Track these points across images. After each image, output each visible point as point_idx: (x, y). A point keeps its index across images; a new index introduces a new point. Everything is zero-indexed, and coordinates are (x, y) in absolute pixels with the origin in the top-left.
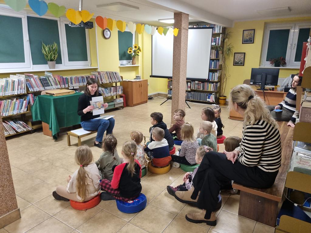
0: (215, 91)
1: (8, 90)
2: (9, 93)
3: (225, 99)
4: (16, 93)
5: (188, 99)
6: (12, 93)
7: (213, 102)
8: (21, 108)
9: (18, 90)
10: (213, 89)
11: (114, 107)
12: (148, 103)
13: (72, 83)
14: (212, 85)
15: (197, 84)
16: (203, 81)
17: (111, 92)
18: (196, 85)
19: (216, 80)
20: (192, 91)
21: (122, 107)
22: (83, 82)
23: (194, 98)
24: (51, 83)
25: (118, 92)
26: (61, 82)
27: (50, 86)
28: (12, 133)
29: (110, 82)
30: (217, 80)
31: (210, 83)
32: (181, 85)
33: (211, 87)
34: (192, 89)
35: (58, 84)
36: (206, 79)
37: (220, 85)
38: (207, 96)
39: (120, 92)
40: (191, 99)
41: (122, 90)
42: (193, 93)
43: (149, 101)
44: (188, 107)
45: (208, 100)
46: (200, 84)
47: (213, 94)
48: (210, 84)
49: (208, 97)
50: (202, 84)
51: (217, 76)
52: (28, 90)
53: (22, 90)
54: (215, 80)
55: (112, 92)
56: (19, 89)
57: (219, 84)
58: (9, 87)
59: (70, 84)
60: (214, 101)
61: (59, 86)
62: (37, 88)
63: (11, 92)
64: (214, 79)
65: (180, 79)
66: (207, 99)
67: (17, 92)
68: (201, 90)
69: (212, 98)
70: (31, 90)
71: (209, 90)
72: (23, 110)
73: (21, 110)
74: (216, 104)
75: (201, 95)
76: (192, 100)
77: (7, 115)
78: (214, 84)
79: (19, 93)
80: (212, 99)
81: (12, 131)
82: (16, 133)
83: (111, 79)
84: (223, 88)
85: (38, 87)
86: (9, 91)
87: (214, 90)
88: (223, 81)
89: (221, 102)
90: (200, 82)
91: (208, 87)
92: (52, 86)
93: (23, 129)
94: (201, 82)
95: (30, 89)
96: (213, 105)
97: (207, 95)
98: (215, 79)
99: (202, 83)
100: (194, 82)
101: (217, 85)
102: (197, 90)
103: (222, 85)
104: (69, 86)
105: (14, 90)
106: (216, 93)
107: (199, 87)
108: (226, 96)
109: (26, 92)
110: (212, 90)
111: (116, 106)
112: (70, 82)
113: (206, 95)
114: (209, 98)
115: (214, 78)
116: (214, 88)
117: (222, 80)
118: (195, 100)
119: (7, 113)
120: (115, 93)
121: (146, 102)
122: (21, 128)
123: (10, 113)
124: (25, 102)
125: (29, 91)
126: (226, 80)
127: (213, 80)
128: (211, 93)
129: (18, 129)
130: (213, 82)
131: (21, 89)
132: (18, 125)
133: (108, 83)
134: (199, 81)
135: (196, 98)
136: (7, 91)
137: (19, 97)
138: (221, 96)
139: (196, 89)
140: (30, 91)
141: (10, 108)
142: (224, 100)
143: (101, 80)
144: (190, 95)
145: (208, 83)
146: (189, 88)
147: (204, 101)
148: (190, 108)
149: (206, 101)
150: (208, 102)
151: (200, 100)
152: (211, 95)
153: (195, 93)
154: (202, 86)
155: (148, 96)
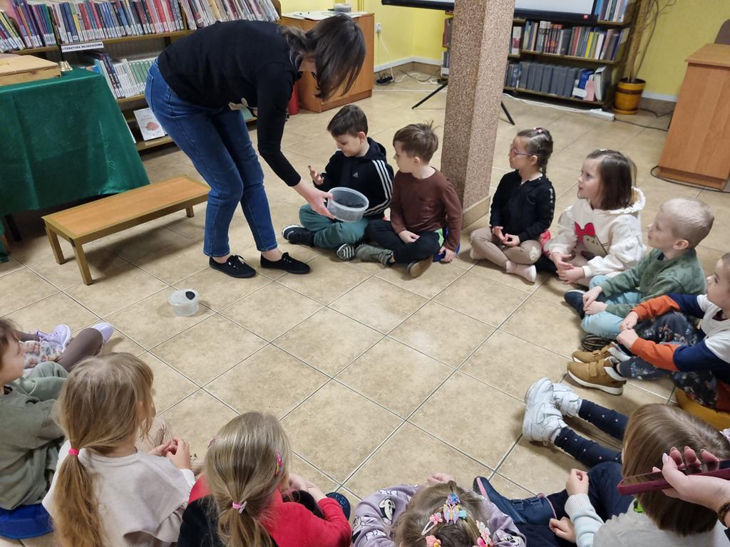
0: (608, 61)
3: (639, 92)
5: (510, 88)
7: (595, 99)
10: (603, 53)
12: (374, 97)
13: (70, 28)
14: (601, 36)
15: (545, 34)
16: (568, 21)
18: (541, 37)
19: (619, 17)
20: (525, 57)
22: (121, 24)
23: (530, 84)
26: (22, 23)
30: (623, 17)
31: (593, 30)
32: (487, 45)
33: (594, 46)
34: (524, 50)
35: (11, 31)
36: (583, 15)
37: (630, 39)
38: (576, 78)
40: (518, 87)
42: (526, 65)
43: (377, 90)
44: (505, 117)
45: (577, 92)
46: (554, 33)
47: (600, 73)
48: (592, 34)
49: (577, 82)
50: (562, 32)
51: (626, 4)
54: (614, 20)
57: (625, 34)
59: (62, 30)
60: (599, 97)
61: (15, 42)
64: (611, 16)
65: (487, 21)
66: (575, 89)
68: (558, 54)
69: (592, 86)
71: (587, 56)
74: (604, 110)
75: (555, 72)
76: (523, 89)
78: (610, 31)
80: (593, 88)
83: (234, 10)
84: (637, 49)
87: (605, 58)
88: (645, 20)
89: (625, 100)
90: (556, 26)
91: (586, 44)
94: (560, 27)
96: (592, 111)
97: (576, 73)
98: (616, 14)
99: (563, 28)
100: (536, 25)
101: (618, 38)
102: (545, 53)
103: (635, 36)
104: (60, 42)
106: (610, 68)
107: (553, 45)
108: (642, 82)
110: (597, 58)
112: (62, 23)
113: (571, 75)
114: (581, 86)
115: (613, 9)
116: (605, 47)
117: (640, 19)
118: (530, 91)
121: (368, 94)
126: (655, 19)
127: (607, 17)
128: (591, 67)
130: (604, 28)
134: (553, 22)
135: (537, 85)
138: (625, 80)
139: (538, 52)
142: (634, 97)
143: (195, 16)
144: (518, 72)
145: (589, 28)
146: (515, 47)
147: (563, 97)
148: (513, 123)
149: (571, 95)
150: (576, 99)
151: (549, 92)
152: (591, 77)
153: (535, 64)
154: (564, 39)
155: (375, 71)
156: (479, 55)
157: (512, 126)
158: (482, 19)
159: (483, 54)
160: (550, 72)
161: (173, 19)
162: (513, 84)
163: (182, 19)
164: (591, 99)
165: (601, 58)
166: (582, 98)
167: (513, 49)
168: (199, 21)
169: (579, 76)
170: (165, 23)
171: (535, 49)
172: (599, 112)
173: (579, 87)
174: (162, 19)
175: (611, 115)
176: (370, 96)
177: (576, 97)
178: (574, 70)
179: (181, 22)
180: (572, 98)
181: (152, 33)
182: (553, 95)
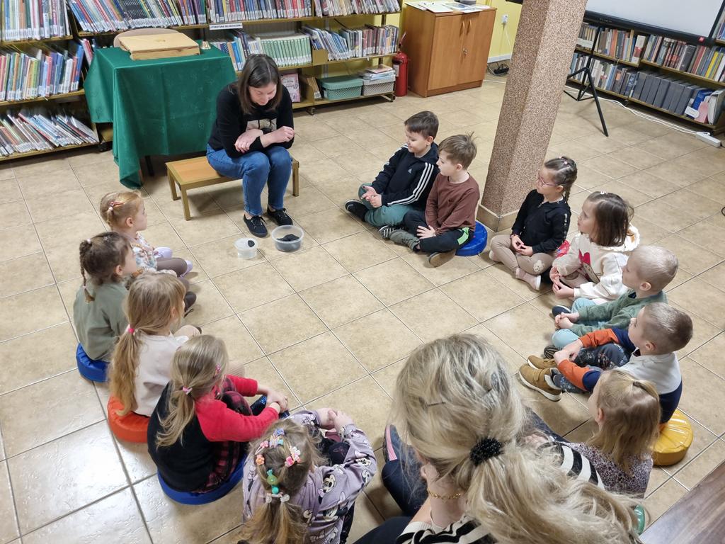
1: (11, 26)
2: (14, 34)
4: (35, 33)
5: (621, 96)
6: (24, 33)
7: (707, 121)
8: (61, 81)
9: (41, 25)
10: (723, 76)
11: (362, 94)
12: (484, 87)
13: (219, 11)
15: (668, 47)
17: (354, 46)
18: (664, 50)
20: (643, 67)
21: (391, 97)
22: (260, 8)
23: (644, 96)
24: (149, 7)
25: (379, 48)
26: (184, 6)
27: (146, 17)
28: (42, 147)
29: (354, 13)
31: (718, 50)
33: (716, 67)
34: (644, 60)
35: (174, 10)
36: (701, 37)
38: (691, 96)
39: (388, 49)
40: (631, 96)
41: (395, 41)
42: (643, 75)
43: (489, 80)
45: (690, 111)
46: (678, 47)
47: (717, 96)
48: (717, 54)
49: (692, 101)
50: (687, 47)
52: (75, 26)
53: (55, 26)
55: (361, 45)
56: (46, 23)
58: (14, 15)
59: (212, 12)
60: (711, 120)
61: (176, 20)
62: (103, 22)
63: (22, 30)
66: (688, 108)
67: (40, 33)
68: (678, 69)
69: (706, 107)
70: (85, 27)
71: (707, 77)
72: (68, 87)
73: (62, 85)
74: (711, 135)
75: (671, 88)
76: (635, 100)
77: (18, 98)
79: (47, 36)
80: (706, 110)
81: (41, 142)
82: (51, 148)
83: (358, 1)
85: (106, 20)
86: (14, 28)
87: (724, 81)
90: (680, 42)
91: (708, 63)
92: (153, 16)
93: (74, 138)
94: (684, 42)
95: (81, 23)
96: (700, 134)
97: (693, 92)
99: (687, 44)
100: (660, 38)
102: (664, 66)
104: (209, 21)
105: (29, 26)
107: (674, 59)
109: (68, 34)
110: (716, 79)
111: (369, 93)
112: (213, 6)
113: (687, 94)
114: (695, 106)
118: (643, 103)
119: (19, 92)
120: (370, 50)
121: (478, 84)
122: (66, 136)
123: (29, 93)
124: (70, 62)
125: (80, 29)
128: (709, 87)
129: (58, 137)
131: (51, 23)
132: (58, 127)
133: (345, 14)
134: (678, 39)
135: (651, 98)
136: (9, 28)
137: (51, 46)
139: (658, 64)
140: (84, 29)
141: (26, 79)
143: (322, 5)
144: (634, 82)
145: (715, 48)
146: (636, 56)
147: (675, 114)
148: (606, 133)
149: (683, 113)
150: (688, 118)
151: (661, 107)
152: (707, 98)
153: (652, 76)
154: (687, 54)
155: (488, 62)
156: (529, 82)
157: (605, 138)
158: (536, 52)
159: (535, 82)
160: (666, 87)
161: (303, 7)
162: (627, 92)
163: (311, 7)
164: (702, 121)
165: (721, 80)
166: (693, 118)
167: (633, 57)
168: (325, 10)
169: (695, 95)
170: (296, 10)
171: (655, 61)
172: (706, 136)
173: (692, 106)
174: (294, 6)
175: (717, 141)
176: (480, 86)
177: (688, 116)
178: (691, 88)
179: (310, 9)
180: (683, 117)
181: (284, 18)
182: (664, 110)
